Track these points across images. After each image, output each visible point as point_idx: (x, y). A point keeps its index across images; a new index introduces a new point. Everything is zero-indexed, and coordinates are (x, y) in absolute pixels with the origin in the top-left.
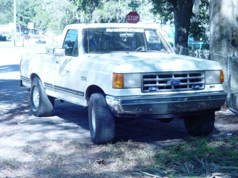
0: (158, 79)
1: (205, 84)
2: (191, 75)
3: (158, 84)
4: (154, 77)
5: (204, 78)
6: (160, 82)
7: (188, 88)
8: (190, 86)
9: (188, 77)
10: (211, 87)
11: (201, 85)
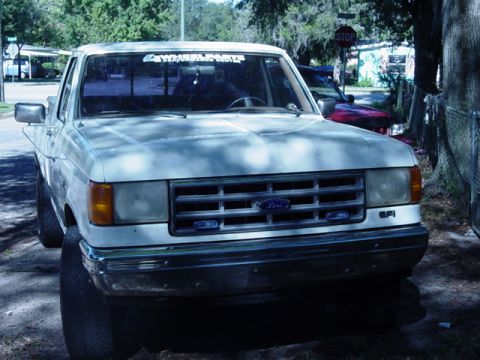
0: (221, 195)
1: (366, 207)
2: (323, 183)
3: (222, 211)
4: (214, 190)
5: (364, 191)
6: (229, 205)
7: (317, 220)
8: (322, 213)
9: (316, 189)
10: (383, 215)
11: (353, 210)
